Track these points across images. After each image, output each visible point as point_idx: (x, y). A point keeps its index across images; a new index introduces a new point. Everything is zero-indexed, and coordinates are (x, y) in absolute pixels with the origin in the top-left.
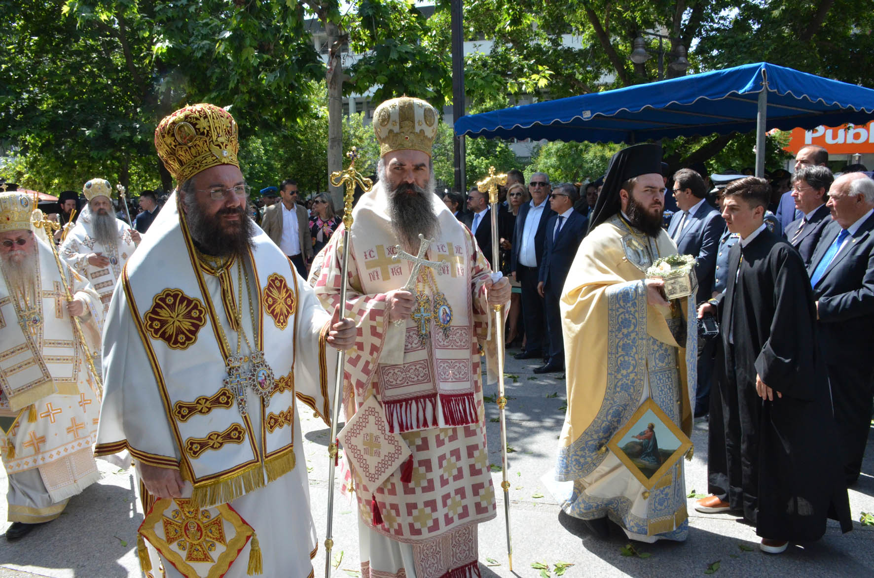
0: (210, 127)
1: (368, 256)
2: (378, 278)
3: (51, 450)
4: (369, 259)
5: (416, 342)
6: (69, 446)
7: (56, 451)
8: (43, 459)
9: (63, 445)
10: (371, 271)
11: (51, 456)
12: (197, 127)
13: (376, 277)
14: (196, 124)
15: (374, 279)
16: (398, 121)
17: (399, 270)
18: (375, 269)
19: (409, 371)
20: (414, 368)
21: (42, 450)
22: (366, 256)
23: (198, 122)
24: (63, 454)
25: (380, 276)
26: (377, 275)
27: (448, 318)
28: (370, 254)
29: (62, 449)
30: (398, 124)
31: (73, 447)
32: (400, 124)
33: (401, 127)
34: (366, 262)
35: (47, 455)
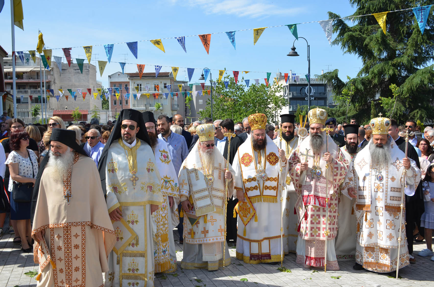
3: (210, 237)
6: (219, 238)
7: (212, 238)
8: (206, 240)
9: (216, 237)
11: (210, 240)
19: (308, 187)
21: (207, 236)
24: (215, 241)
29: (215, 238)
31: (220, 239)
35: (208, 239)
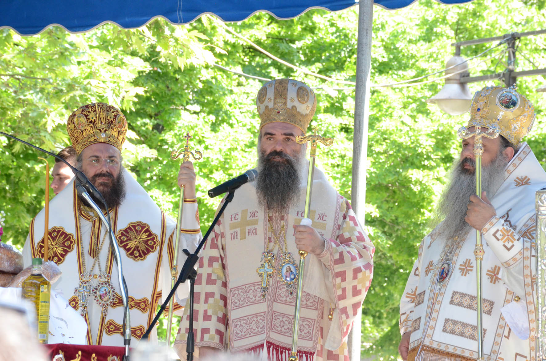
0: (96, 117)
1: (233, 219)
2: (237, 238)
4: (234, 221)
5: (259, 295)
10: (233, 231)
12: (88, 117)
13: (235, 237)
14: (88, 115)
15: (234, 239)
16: (273, 98)
17: (254, 231)
18: (235, 230)
19: (251, 323)
20: (255, 319)
22: (231, 218)
23: (88, 114)
25: (239, 236)
26: (237, 235)
28: (235, 217)
30: (272, 101)
33: (275, 103)
34: (231, 224)
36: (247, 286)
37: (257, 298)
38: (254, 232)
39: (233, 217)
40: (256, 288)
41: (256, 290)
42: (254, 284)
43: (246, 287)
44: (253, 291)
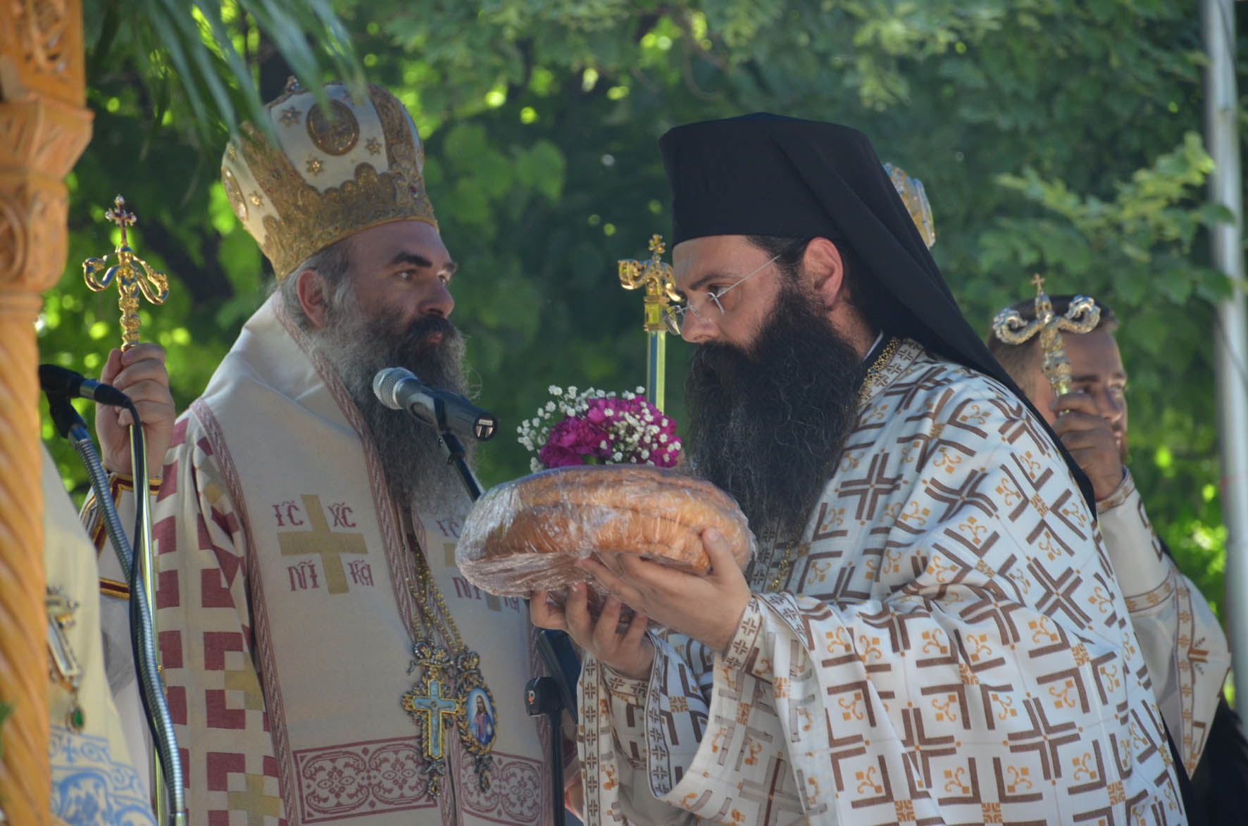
1: (285, 519)
2: (315, 585)
4: (289, 527)
5: (412, 781)
10: (295, 560)
13: (310, 582)
15: (305, 588)
16: (382, 142)
17: (366, 573)
18: (305, 558)
22: (279, 516)
25: (321, 579)
26: (314, 577)
27: (489, 729)
28: (290, 515)
32: (389, 147)
33: (391, 159)
34: (280, 535)
36: (372, 748)
37: (406, 791)
38: (363, 575)
39: (284, 511)
40: (402, 755)
41: (403, 765)
42: (394, 743)
43: (365, 751)
44: (394, 766)
